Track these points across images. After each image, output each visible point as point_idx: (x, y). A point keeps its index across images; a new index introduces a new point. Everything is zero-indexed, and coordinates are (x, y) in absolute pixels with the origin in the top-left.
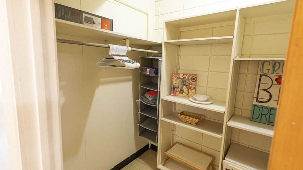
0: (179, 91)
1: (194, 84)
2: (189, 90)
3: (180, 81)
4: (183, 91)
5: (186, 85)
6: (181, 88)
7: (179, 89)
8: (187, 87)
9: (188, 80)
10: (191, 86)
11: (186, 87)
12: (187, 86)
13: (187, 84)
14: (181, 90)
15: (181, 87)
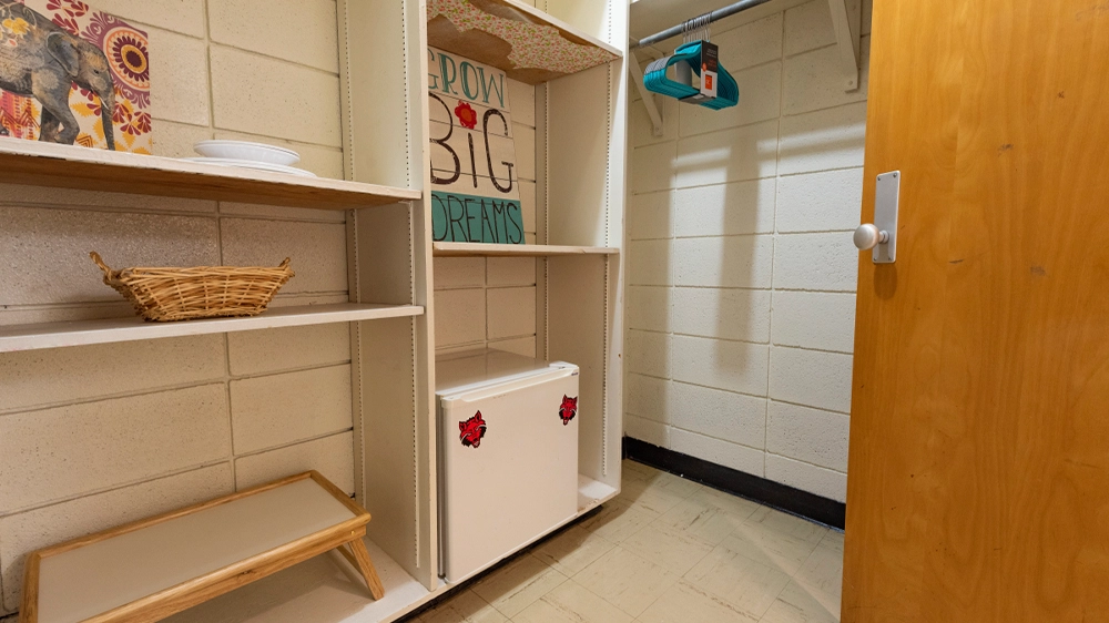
0: (38, 120)
1: (139, 93)
2: (117, 127)
3: (29, 36)
4: (67, 123)
5: (87, 89)
6: (53, 102)
7: (37, 107)
8: (96, 101)
9: (99, 51)
10: (120, 100)
11: (86, 100)
12: (97, 93)
13: (94, 81)
14: (48, 116)
15: (53, 92)
